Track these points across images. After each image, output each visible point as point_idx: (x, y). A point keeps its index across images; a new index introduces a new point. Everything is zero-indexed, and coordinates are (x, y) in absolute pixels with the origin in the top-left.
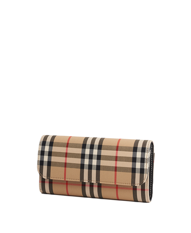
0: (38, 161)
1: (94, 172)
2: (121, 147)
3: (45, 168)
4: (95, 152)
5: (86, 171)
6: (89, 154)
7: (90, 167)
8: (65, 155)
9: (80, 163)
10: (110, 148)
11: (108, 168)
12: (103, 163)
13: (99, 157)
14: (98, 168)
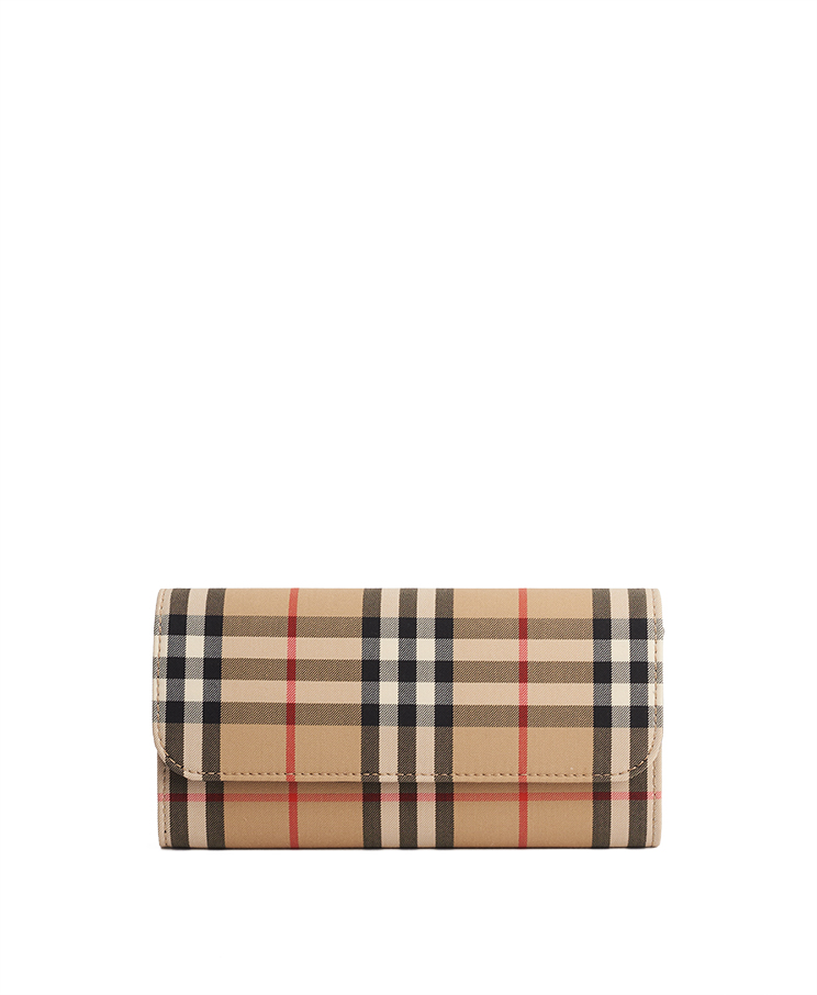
0: (156, 705)
1: (425, 735)
2: (541, 622)
3: (193, 733)
4: (426, 649)
5: (388, 735)
6: (397, 659)
7: (407, 715)
8: (284, 672)
9: (360, 702)
10: (488, 629)
11: (487, 716)
12: (464, 694)
13: (445, 672)
14: (444, 716)
